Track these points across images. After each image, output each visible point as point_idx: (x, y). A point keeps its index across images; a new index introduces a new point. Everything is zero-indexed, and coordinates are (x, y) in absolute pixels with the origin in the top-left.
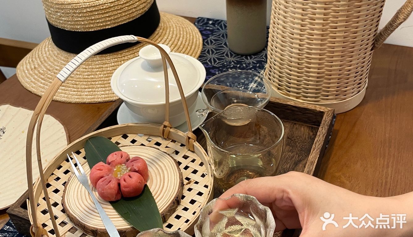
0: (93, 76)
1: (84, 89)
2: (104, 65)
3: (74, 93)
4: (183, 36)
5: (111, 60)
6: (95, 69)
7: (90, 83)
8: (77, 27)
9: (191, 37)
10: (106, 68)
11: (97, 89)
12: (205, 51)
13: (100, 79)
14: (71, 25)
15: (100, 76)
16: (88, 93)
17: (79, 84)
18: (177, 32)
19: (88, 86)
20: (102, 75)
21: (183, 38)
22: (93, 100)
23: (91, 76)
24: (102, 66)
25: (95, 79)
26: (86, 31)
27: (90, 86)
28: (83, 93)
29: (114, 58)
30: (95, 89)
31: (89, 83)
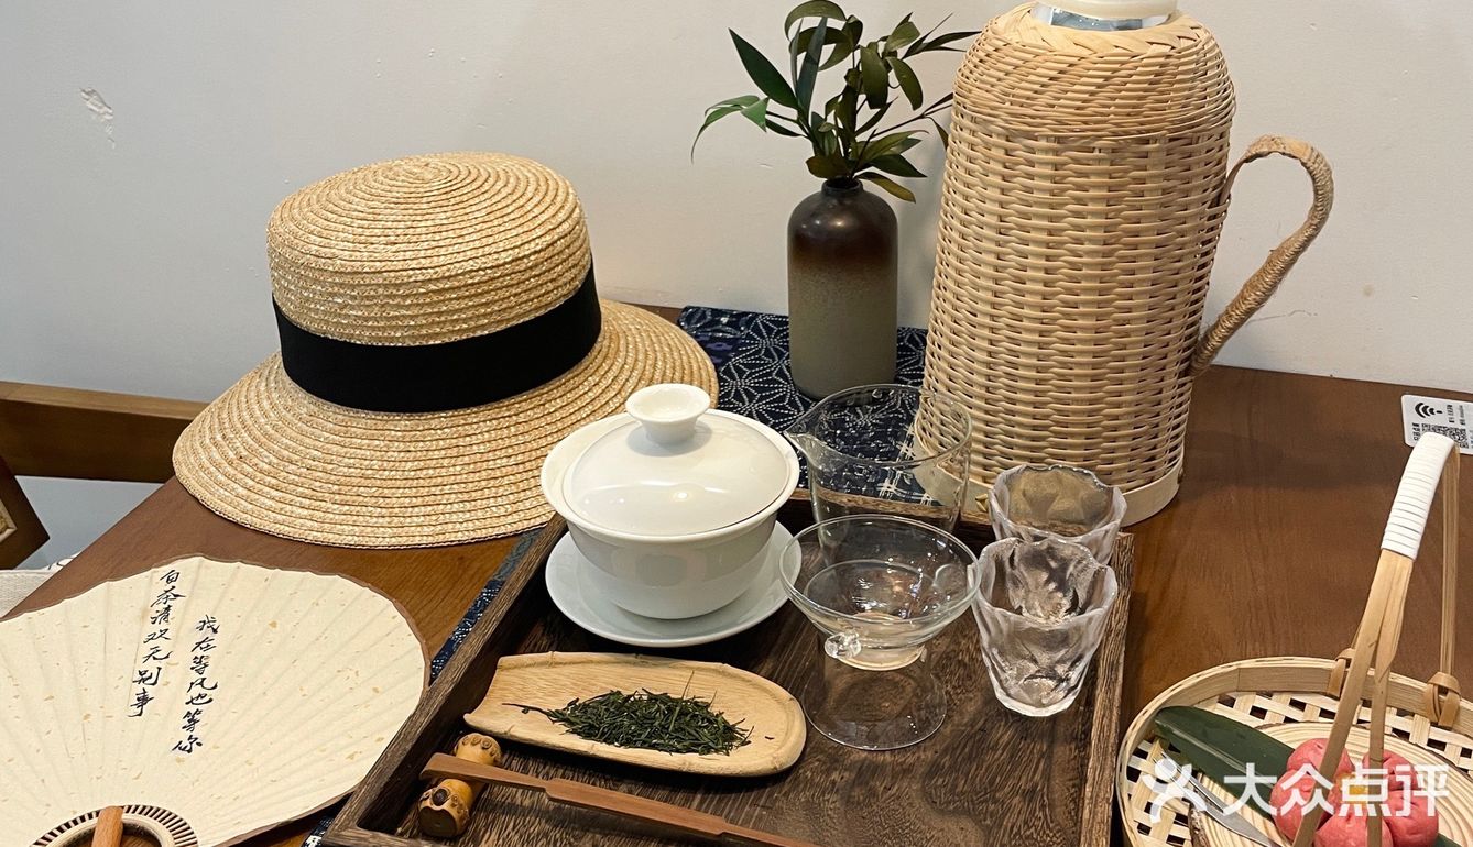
0: (431, 472)
1: (410, 509)
2: (461, 439)
3: (381, 520)
4: (665, 357)
5: (481, 424)
6: (436, 453)
7: (427, 489)
8: (393, 334)
9: (684, 358)
10: (468, 448)
11: (449, 506)
12: (728, 394)
13: (453, 478)
14: (373, 328)
15: (452, 469)
16: (422, 518)
17: (393, 494)
18: (644, 345)
19: (420, 500)
20: (458, 468)
21: (665, 362)
22: (441, 538)
23: (425, 472)
24: (454, 441)
25: (440, 480)
26: (418, 344)
27: (427, 499)
28: (408, 520)
29: (490, 420)
30: (441, 507)
31: (424, 491)
